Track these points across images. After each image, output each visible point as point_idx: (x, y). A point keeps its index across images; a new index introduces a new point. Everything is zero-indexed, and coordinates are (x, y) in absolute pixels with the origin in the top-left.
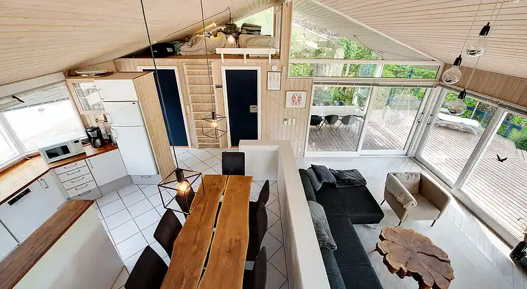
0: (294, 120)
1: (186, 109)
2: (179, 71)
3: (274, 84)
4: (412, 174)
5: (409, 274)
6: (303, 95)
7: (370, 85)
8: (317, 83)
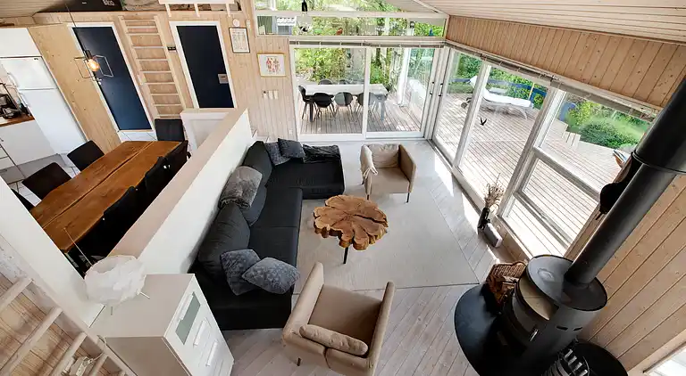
0: (276, 93)
1: (137, 79)
2: (117, 29)
3: (240, 44)
4: (389, 145)
5: (332, 233)
6: (280, 58)
7: (359, 44)
8: (294, 43)
